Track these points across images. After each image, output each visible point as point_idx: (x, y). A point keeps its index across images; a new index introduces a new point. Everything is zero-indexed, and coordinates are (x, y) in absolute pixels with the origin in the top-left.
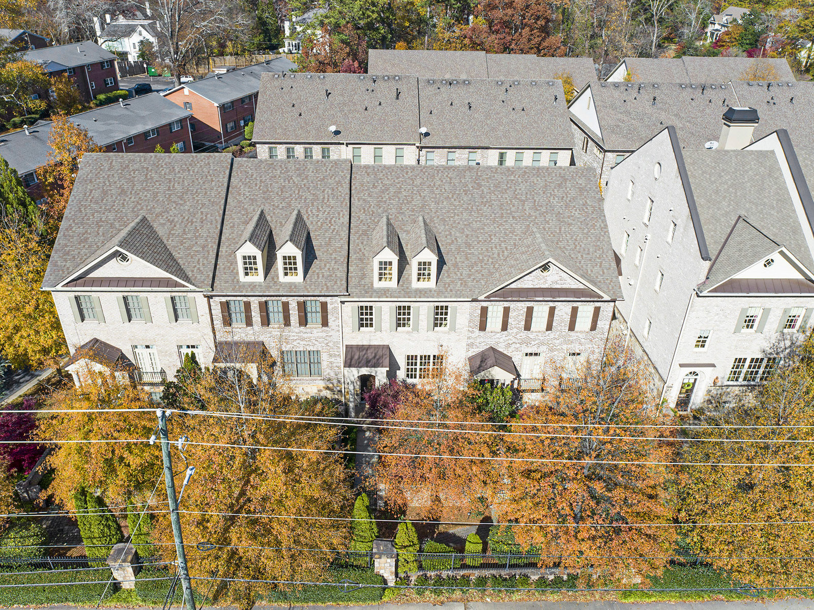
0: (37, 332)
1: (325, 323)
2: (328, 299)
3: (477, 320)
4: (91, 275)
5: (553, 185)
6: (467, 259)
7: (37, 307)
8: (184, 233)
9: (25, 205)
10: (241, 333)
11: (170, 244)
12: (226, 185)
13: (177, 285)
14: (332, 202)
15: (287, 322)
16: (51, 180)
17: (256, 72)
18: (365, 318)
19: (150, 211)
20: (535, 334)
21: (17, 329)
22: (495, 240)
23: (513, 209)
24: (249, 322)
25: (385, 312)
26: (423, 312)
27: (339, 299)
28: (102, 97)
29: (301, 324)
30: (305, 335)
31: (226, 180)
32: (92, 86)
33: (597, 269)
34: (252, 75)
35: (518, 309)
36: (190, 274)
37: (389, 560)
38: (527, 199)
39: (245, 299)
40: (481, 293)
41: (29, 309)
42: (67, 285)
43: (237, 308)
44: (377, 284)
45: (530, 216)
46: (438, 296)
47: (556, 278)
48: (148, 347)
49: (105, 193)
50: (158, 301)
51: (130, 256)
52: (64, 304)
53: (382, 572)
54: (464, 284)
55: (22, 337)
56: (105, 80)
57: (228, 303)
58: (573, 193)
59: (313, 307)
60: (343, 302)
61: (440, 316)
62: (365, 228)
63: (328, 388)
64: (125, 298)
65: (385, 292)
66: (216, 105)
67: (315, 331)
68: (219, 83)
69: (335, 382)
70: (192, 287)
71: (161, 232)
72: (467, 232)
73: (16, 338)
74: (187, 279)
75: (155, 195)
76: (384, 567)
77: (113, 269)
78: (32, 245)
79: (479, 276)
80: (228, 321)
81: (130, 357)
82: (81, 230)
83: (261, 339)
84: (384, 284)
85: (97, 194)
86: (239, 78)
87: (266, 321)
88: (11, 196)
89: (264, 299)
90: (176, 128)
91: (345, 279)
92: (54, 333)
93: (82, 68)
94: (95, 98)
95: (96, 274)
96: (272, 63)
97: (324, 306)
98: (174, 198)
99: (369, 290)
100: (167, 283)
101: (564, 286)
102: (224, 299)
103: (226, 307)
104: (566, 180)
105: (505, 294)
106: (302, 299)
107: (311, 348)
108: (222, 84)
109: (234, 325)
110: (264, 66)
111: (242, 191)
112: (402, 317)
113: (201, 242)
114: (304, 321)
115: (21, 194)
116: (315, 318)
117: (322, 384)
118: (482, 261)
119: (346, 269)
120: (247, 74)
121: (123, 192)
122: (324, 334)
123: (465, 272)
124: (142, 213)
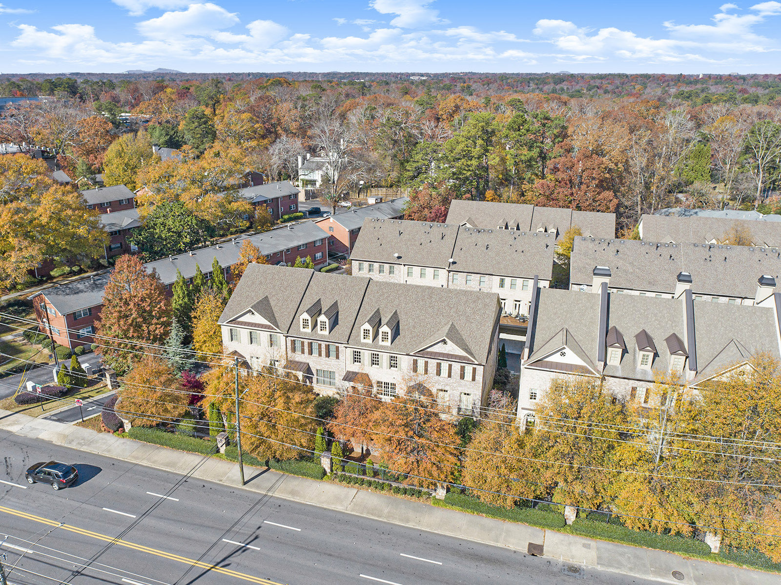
0: (213, 345)
1: (337, 357)
2: (339, 345)
3: (412, 366)
4: (238, 320)
5: (471, 301)
6: (411, 334)
7: (215, 333)
8: (282, 306)
9: (222, 284)
10: (299, 357)
11: (275, 309)
12: (307, 284)
13: (272, 329)
14: (354, 298)
15: (320, 355)
16: (237, 272)
17: (382, 208)
18: (357, 358)
19: (270, 294)
20: (442, 379)
21: (205, 342)
22: (429, 326)
23: (444, 311)
24: (303, 352)
25: (366, 356)
26: (384, 358)
27: (343, 345)
28: (286, 217)
29: (326, 357)
30: (328, 362)
31: (308, 282)
32: (281, 209)
33: (477, 347)
34: (378, 210)
35: (433, 363)
36: (279, 325)
37: (327, 460)
38: (454, 307)
39: (302, 340)
40: (411, 352)
41: (212, 333)
42: (228, 323)
43: (298, 345)
44: (363, 341)
45: (452, 316)
46: (390, 350)
47: (451, 348)
48: (257, 358)
49: (253, 283)
50: (264, 336)
51: (255, 313)
52: (225, 331)
53: (324, 466)
54: (405, 346)
55: (206, 346)
56: (290, 206)
57: (294, 341)
58: (480, 306)
59: (333, 349)
60: (346, 347)
61: (393, 363)
62: (366, 313)
63: (338, 393)
64: (251, 333)
65: (366, 345)
66: (348, 230)
67: (333, 361)
68: (354, 215)
69: (341, 390)
70: (279, 331)
71: (272, 303)
72: (416, 320)
73: (204, 348)
74: (278, 327)
75: (274, 286)
76: (325, 463)
77: (247, 318)
78: (219, 304)
79: (414, 343)
80: (294, 350)
81: (249, 362)
82: (239, 299)
83: (308, 361)
84: (366, 341)
85: (249, 283)
86: (369, 212)
87: (311, 353)
88: (216, 279)
89: (311, 341)
90: (318, 244)
91: (348, 336)
92: (219, 347)
93: (277, 198)
94: (282, 217)
95: (239, 320)
96: (396, 201)
97: (337, 348)
98: (282, 288)
99: (358, 342)
100: (269, 327)
101: (455, 354)
102: (293, 339)
103: (293, 342)
104: (479, 299)
105: (422, 353)
106: (327, 343)
107: (330, 370)
108: (356, 216)
109: (297, 352)
110: (389, 204)
111: (313, 289)
112: (375, 361)
113: (289, 310)
114: (328, 355)
115: (221, 278)
116: (333, 353)
117: (335, 391)
118: (418, 336)
119: (350, 332)
120: (375, 209)
121: (261, 283)
122: (337, 363)
123: (407, 341)
124: (267, 294)
